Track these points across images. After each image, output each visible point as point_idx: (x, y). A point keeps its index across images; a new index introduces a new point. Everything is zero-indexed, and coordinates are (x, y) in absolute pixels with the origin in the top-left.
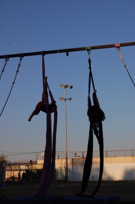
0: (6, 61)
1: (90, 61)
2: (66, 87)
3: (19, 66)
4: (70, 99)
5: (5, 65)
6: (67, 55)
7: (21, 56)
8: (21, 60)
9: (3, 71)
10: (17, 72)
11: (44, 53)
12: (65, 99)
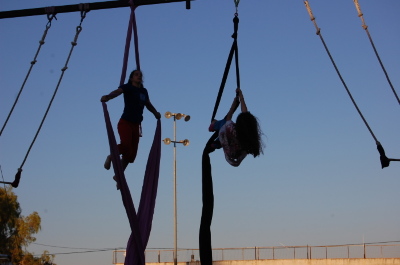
0: (50, 20)
1: (236, 21)
2: (177, 117)
3: (78, 32)
4: (185, 142)
5: (48, 28)
6: (188, 7)
7: (84, 9)
8: (83, 17)
9: (42, 43)
10: (74, 44)
12: (175, 142)
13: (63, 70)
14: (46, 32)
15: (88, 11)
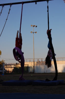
0: (3, 7)
1: (48, 7)
2: (34, 26)
3: (10, 10)
4: (36, 32)
5: (2, 9)
6: (36, 4)
7: (11, 4)
8: (11, 6)
9: (1, 13)
10: (9, 13)
11: (23, 3)
12: (33, 32)
13: (6, 20)
14: (2, 10)
15: (12, 5)
